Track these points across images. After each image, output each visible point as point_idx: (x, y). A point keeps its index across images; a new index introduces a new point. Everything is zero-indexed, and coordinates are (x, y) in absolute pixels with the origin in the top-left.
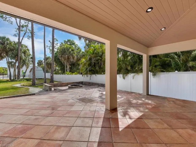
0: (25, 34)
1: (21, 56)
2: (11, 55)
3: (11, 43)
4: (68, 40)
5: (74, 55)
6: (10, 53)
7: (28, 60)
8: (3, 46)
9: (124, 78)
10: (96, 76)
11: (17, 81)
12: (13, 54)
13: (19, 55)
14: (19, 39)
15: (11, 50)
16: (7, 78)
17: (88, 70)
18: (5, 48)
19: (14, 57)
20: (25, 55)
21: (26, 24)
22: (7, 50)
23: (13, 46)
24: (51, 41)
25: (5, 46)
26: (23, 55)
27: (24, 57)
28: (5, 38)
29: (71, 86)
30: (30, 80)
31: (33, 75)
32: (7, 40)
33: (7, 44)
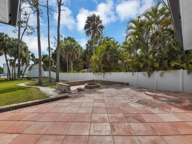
0: (25, 30)
1: (22, 53)
2: (10, 53)
3: (10, 39)
4: (68, 37)
5: (78, 52)
6: (9, 50)
7: (28, 58)
8: (2, 42)
9: (149, 76)
10: (110, 74)
11: (17, 80)
12: (12, 51)
13: (19, 52)
14: (19, 35)
15: (11, 47)
16: (4, 77)
17: (102, 67)
18: (4, 44)
19: (13, 55)
20: (25, 53)
21: (25, 20)
22: (6, 46)
23: (12, 43)
24: (57, 38)
25: (4, 43)
26: (23, 52)
27: (24, 54)
28: (4, 33)
29: (88, 84)
30: (31, 79)
31: (39, 73)
32: (6, 37)
33: (6, 40)
